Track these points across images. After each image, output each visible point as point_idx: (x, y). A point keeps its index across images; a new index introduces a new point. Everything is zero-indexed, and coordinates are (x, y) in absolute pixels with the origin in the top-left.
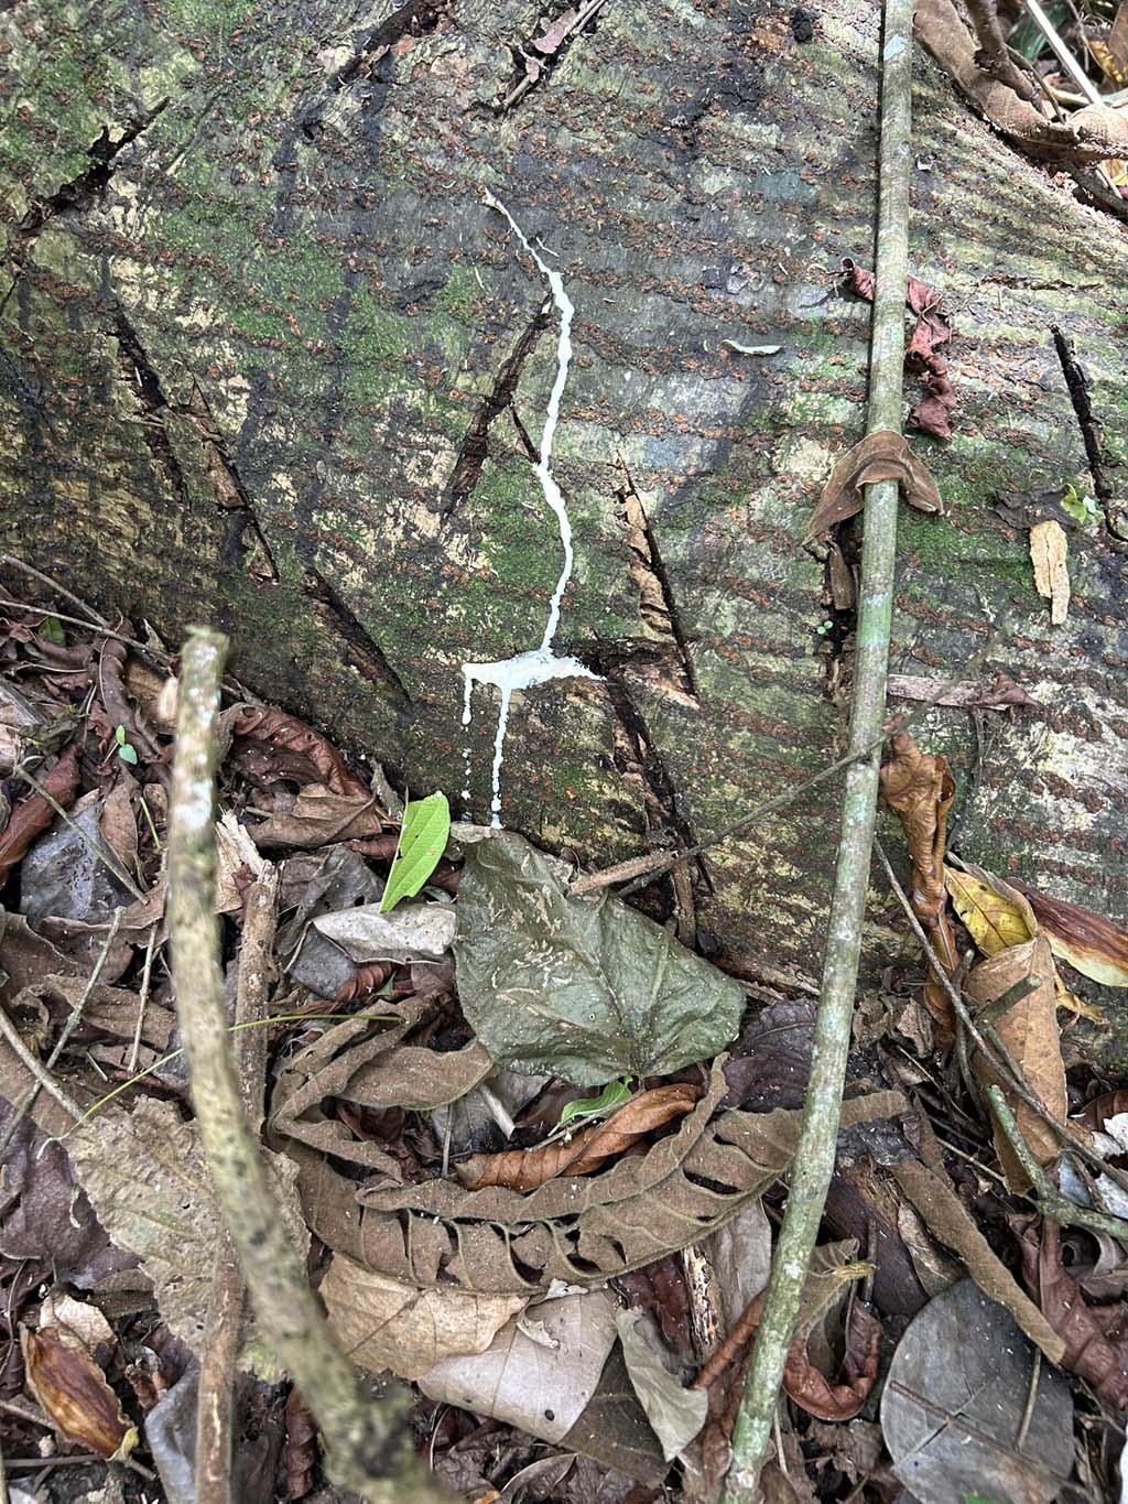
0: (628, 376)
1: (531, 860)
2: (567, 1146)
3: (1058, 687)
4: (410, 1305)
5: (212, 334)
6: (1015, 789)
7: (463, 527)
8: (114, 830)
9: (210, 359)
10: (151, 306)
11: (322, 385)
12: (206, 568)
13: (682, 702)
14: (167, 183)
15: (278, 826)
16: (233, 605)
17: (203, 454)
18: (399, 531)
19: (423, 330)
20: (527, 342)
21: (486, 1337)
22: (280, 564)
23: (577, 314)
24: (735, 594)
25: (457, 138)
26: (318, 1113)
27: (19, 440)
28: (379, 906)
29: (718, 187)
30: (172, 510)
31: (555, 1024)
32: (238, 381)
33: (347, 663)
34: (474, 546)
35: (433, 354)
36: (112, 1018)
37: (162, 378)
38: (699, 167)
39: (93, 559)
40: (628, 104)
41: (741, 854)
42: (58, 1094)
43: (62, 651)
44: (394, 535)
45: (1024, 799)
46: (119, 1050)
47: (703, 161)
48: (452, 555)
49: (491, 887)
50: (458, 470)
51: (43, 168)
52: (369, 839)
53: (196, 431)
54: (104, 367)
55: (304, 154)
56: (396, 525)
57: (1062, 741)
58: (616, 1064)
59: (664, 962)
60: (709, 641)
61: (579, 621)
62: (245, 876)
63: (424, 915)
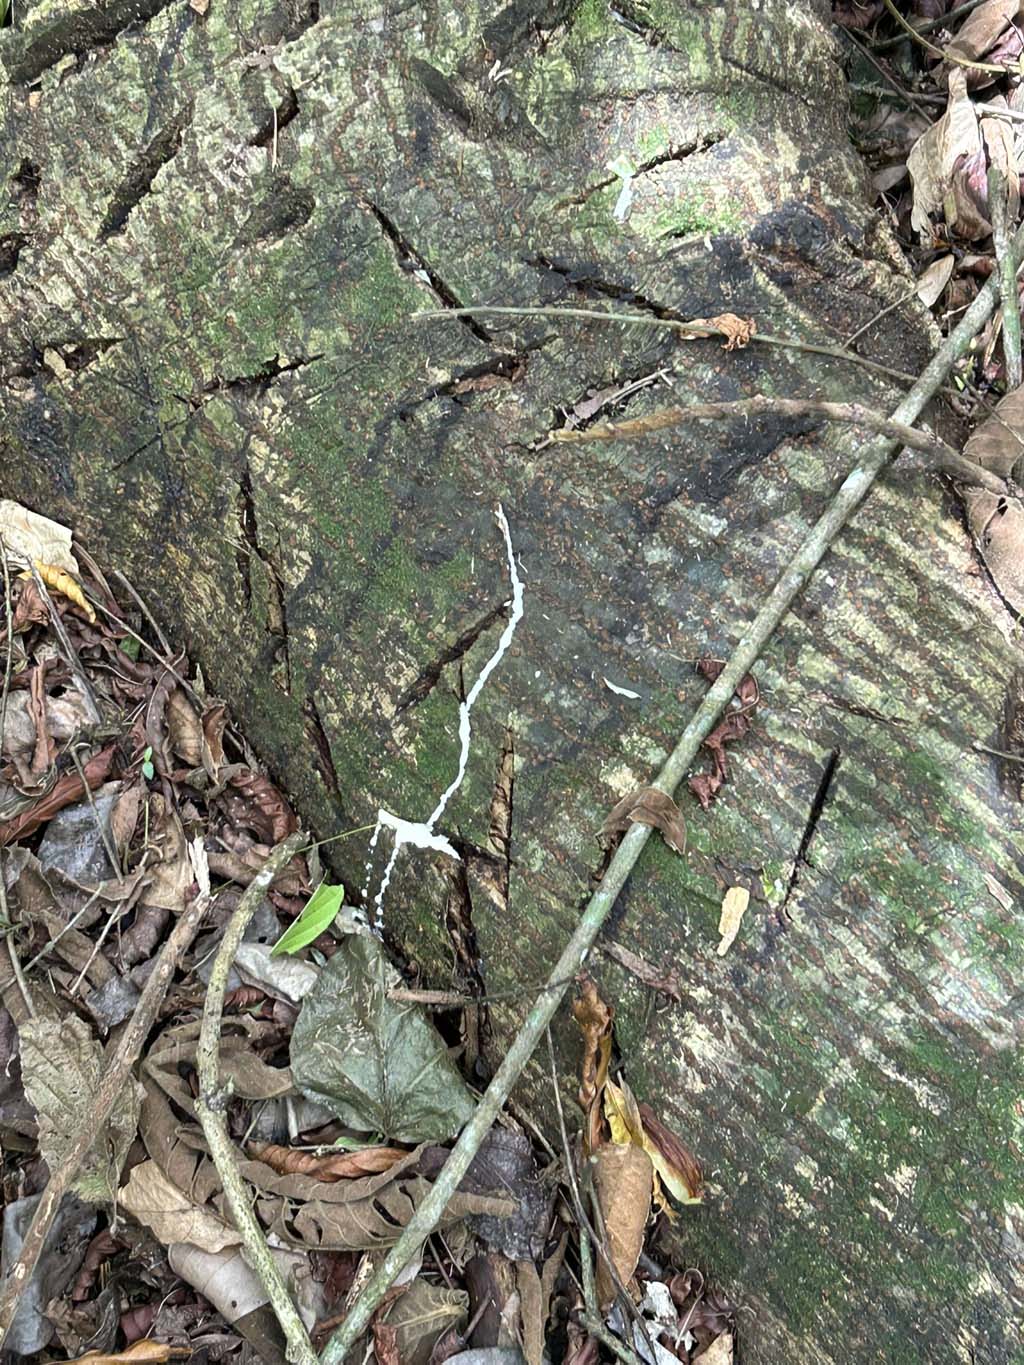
0: (538, 674)
1: (377, 963)
2: (317, 1158)
3: (710, 995)
4: (184, 1211)
5: (301, 518)
6: (667, 1047)
7: (407, 722)
8: (120, 820)
9: (294, 532)
10: (268, 478)
11: (355, 586)
12: (247, 658)
13: (496, 901)
14: (304, 409)
15: (230, 863)
16: (257, 691)
17: (268, 591)
18: (370, 704)
19: (427, 583)
20: (485, 625)
21: (218, 1247)
22: (293, 684)
23: (523, 619)
24: (545, 848)
25: (495, 462)
26: (174, 1069)
27: (155, 507)
28: (272, 949)
29: (657, 559)
30: (239, 611)
31: (341, 1077)
32: (305, 555)
33: (316, 767)
34: (408, 739)
35: (428, 602)
36: (72, 954)
37: (259, 527)
38: (652, 539)
39: (177, 605)
40: (621, 476)
41: (508, 1017)
42: (24, 990)
43: (131, 666)
44: (367, 705)
45: (669, 1058)
46: (69, 976)
47: (656, 535)
48: (395, 735)
49: (350, 968)
50: (418, 683)
51: (230, 358)
52: (287, 897)
53: (267, 576)
54: (223, 500)
55: (396, 429)
56: (370, 698)
57: (700, 1030)
58: (373, 1121)
59: (430, 1067)
60: (522, 869)
61: (454, 819)
62: (193, 891)
63: (296, 968)
